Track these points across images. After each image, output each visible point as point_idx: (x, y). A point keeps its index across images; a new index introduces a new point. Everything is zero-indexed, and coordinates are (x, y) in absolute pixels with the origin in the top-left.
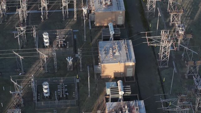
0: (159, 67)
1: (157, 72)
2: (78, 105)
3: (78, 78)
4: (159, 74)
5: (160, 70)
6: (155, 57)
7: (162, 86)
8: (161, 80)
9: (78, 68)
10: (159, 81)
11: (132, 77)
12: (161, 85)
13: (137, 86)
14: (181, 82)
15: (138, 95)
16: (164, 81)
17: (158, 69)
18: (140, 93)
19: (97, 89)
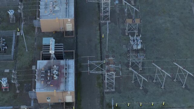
0: (101, 21)
1: (98, 27)
2: (15, 60)
3: (19, 31)
4: (100, 29)
5: (101, 25)
6: (99, 10)
7: (101, 42)
8: (101, 36)
9: (20, 20)
10: (98, 37)
11: (72, 32)
12: (99, 41)
13: (76, 41)
14: (120, 38)
15: (74, 51)
16: (103, 37)
17: (100, 24)
18: (77, 48)
19: (35, 44)
